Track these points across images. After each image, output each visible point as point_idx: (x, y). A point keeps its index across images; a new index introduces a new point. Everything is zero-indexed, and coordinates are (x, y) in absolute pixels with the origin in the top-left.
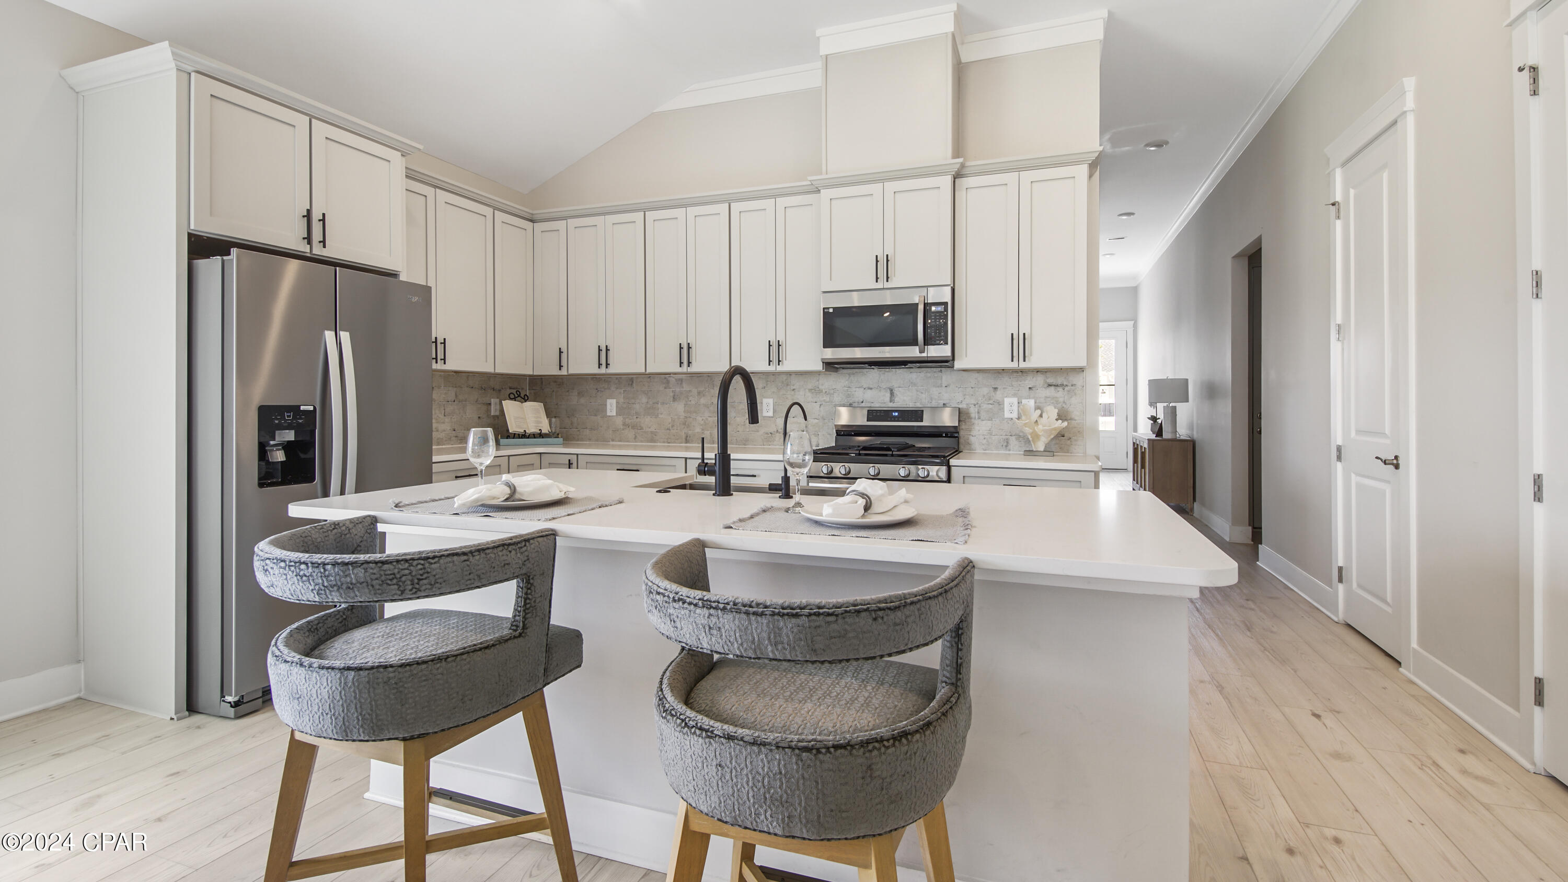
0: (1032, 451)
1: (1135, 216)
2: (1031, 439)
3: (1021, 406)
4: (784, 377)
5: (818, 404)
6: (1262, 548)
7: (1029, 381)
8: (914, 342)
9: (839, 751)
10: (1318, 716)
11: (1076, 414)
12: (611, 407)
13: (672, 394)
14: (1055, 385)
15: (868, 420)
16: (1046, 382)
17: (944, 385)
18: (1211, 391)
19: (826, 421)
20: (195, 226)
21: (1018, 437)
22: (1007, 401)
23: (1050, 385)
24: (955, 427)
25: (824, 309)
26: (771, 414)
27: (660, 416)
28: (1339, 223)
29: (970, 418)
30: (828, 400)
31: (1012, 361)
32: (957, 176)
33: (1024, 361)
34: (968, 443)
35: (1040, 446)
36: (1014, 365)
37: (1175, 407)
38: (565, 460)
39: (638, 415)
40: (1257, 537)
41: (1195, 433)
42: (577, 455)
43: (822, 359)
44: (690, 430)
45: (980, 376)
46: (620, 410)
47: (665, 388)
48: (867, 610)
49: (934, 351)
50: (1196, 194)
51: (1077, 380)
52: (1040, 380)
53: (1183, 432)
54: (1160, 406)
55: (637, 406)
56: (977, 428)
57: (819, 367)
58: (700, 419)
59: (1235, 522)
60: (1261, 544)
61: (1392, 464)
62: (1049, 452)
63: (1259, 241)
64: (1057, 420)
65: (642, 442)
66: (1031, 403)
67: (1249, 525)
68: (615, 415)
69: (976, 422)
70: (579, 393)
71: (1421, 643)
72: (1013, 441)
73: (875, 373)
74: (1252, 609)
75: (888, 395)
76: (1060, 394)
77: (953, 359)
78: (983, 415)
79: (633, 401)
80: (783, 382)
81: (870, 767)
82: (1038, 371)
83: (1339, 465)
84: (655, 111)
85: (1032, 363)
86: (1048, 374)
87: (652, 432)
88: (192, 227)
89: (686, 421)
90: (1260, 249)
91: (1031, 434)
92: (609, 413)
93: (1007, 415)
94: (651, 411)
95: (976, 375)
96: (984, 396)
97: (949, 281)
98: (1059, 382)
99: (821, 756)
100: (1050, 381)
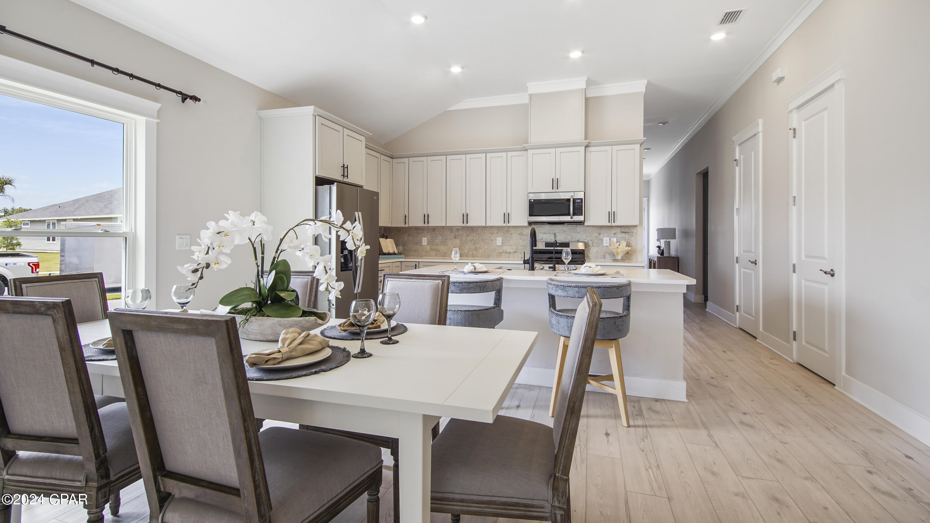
0: (616, 259)
1: (651, 150)
2: (615, 254)
3: (611, 241)
4: (507, 228)
5: (522, 240)
6: (708, 303)
7: (614, 231)
8: (569, 214)
9: (608, 319)
10: (725, 352)
11: (633, 244)
12: (425, 241)
13: (454, 236)
14: (625, 232)
15: (545, 247)
16: (621, 231)
17: (578, 232)
18: (686, 234)
19: (526, 247)
20: (318, 173)
21: (609, 254)
22: (605, 239)
23: (623, 232)
24: (583, 250)
25: (529, 200)
26: (500, 244)
27: (448, 245)
28: (737, 168)
29: (589, 246)
30: (527, 238)
31: (609, 222)
32: (587, 146)
33: (614, 222)
34: (588, 257)
35: (619, 257)
36: (610, 224)
37: (669, 242)
38: (414, 264)
39: (437, 245)
40: (706, 299)
41: (679, 254)
42: (419, 262)
43: (528, 221)
44: (463, 251)
45: (593, 228)
46: (429, 243)
47: (451, 233)
48: (616, 287)
49: (577, 218)
50: (680, 142)
51: (634, 230)
52: (619, 230)
53: (673, 253)
54: (662, 241)
55: (437, 241)
56: (592, 250)
57: (526, 224)
58: (468, 246)
59: (697, 293)
60: (708, 301)
61: (754, 263)
62: (623, 260)
63: (707, 168)
64: (626, 246)
65: (439, 257)
66: (615, 240)
67: (703, 295)
68: (426, 245)
69: (592, 247)
70: (409, 235)
71: (764, 329)
72: (607, 256)
73: (548, 227)
74: (703, 324)
75: (554, 236)
76: (627, 236)
77: (584, 222)
78: (595, 245)
79: (435, 238)
80: (506, 231)
81: (615, 322)
82: (618, 226)
83: (737, 265)
84: (448, 110)
85: (618, 223)
86: (622, 228)
87: (444, 253)
88: (317, 174)
89: (460, 247)
90: (708, 171)
91: (616, 252)
92: (423, 244)
93: (605, 245)
94: (444, 243)
95: (592, 228)
96: (595, 237)
97: (583, 190)
98: (626, 231)
99: (604, 320)
100: (623, 230)
